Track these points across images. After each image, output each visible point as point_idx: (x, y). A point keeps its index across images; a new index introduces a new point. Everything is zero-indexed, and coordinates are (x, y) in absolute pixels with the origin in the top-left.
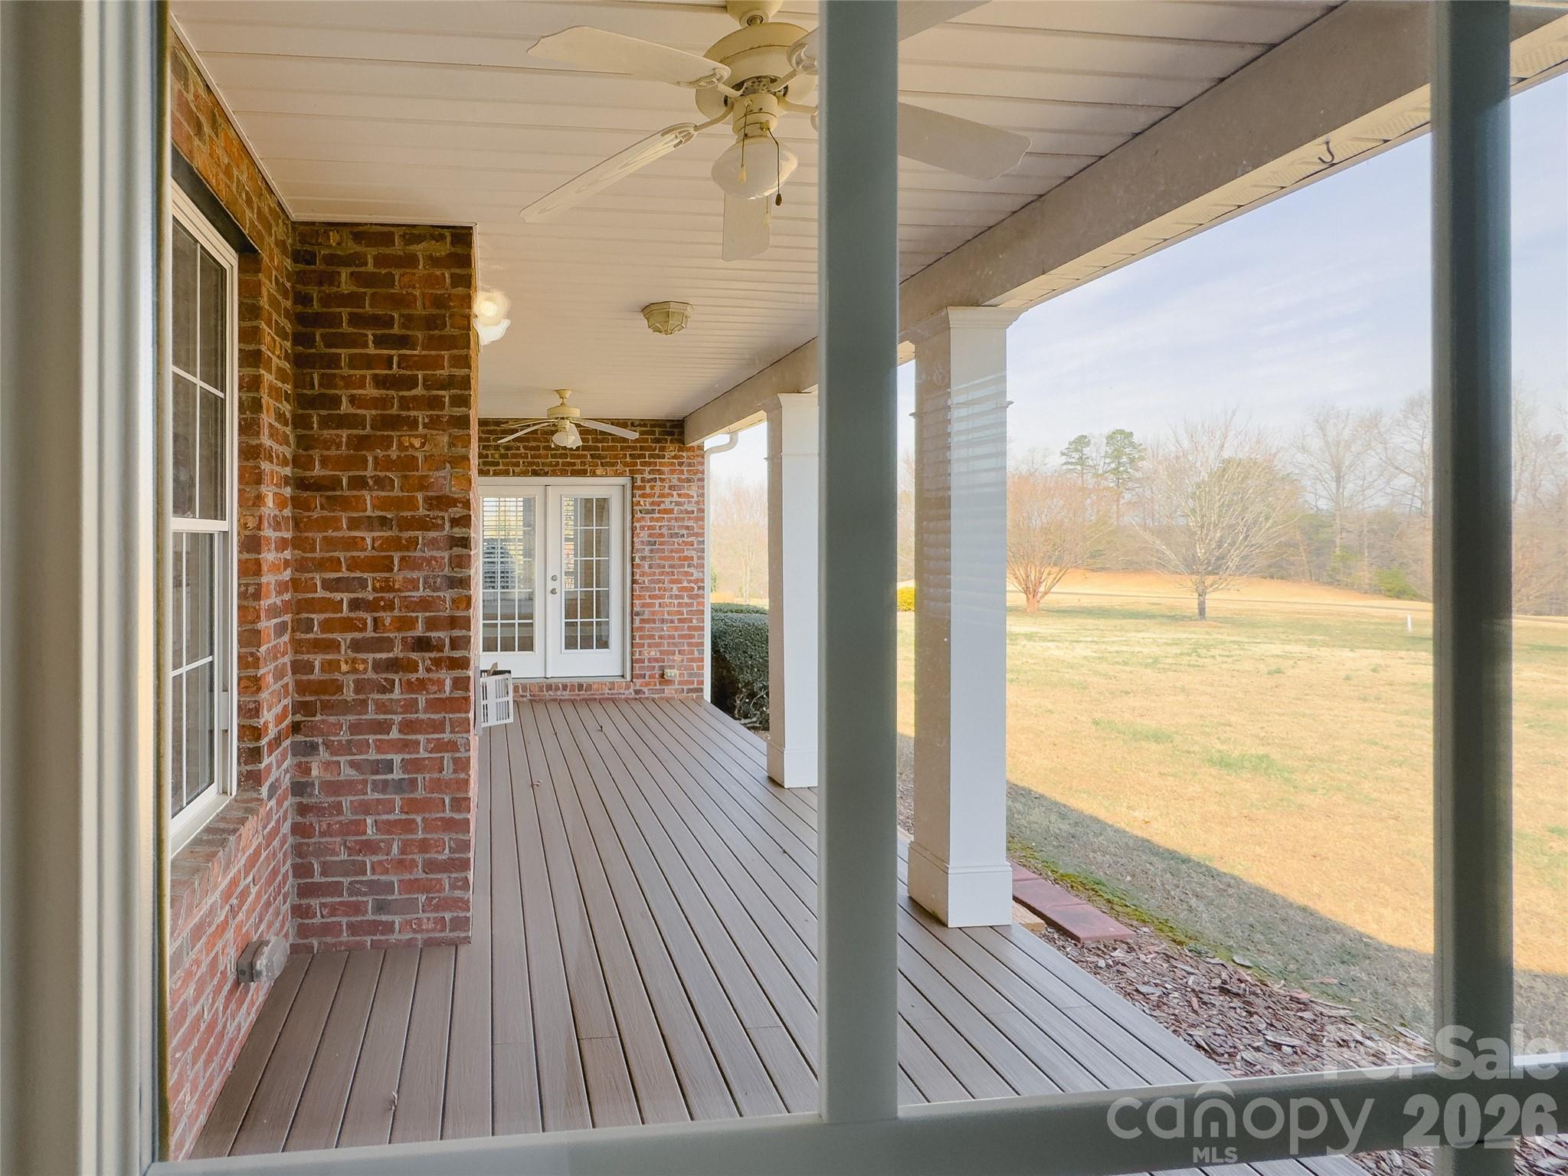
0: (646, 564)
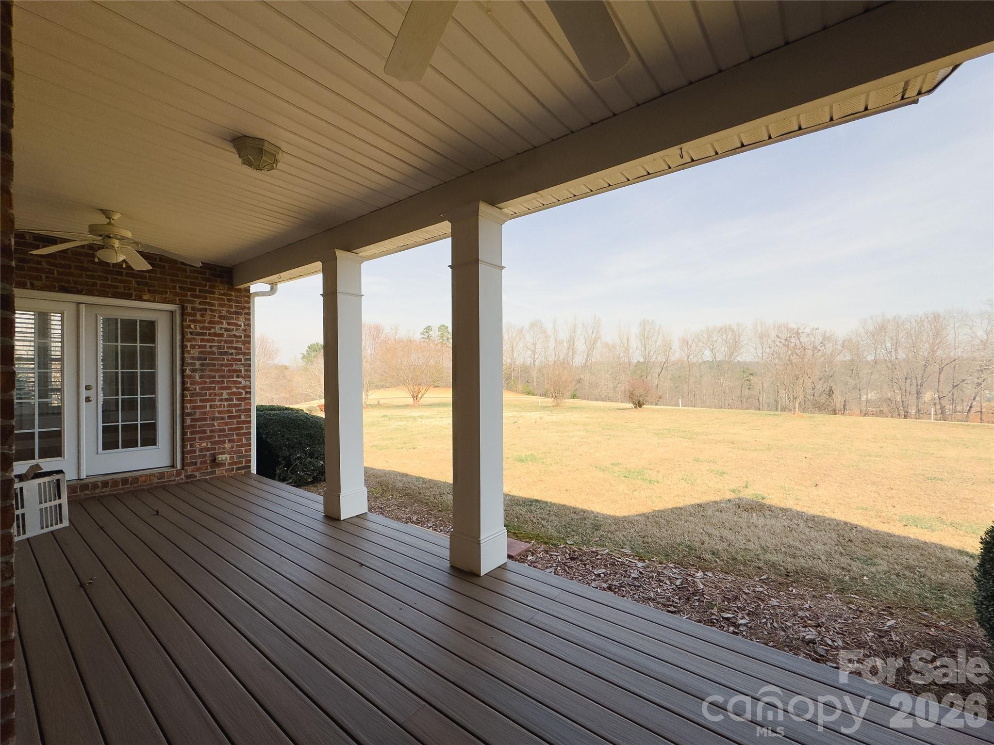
0: (197, 376)
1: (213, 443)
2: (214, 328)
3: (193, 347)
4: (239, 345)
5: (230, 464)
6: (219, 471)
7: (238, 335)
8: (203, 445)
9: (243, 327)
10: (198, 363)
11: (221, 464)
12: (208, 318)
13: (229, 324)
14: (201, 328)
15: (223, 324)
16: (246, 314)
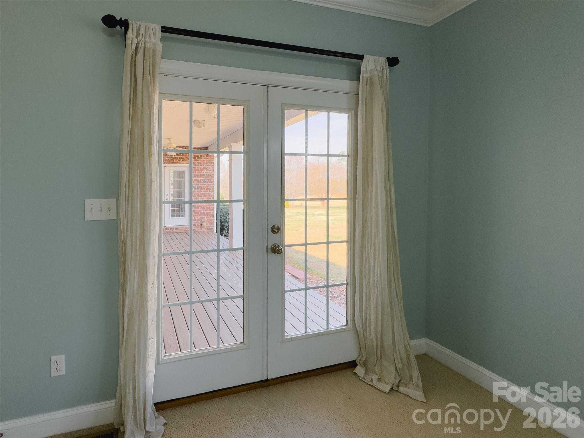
1: (201, 218)
2: (201, 172)
3: (195, 180)
4: (210, 179)
5: (206, 227)
6: (203, 229)
7: (209, 174)
8: (198, 218)
9: (211, 171)
10: (196, 186)
11: (204, 227)
12: (200, 169)
13: (206, 170)
14: (198, 173)
15: (204, 170)
16: (212, 165)
